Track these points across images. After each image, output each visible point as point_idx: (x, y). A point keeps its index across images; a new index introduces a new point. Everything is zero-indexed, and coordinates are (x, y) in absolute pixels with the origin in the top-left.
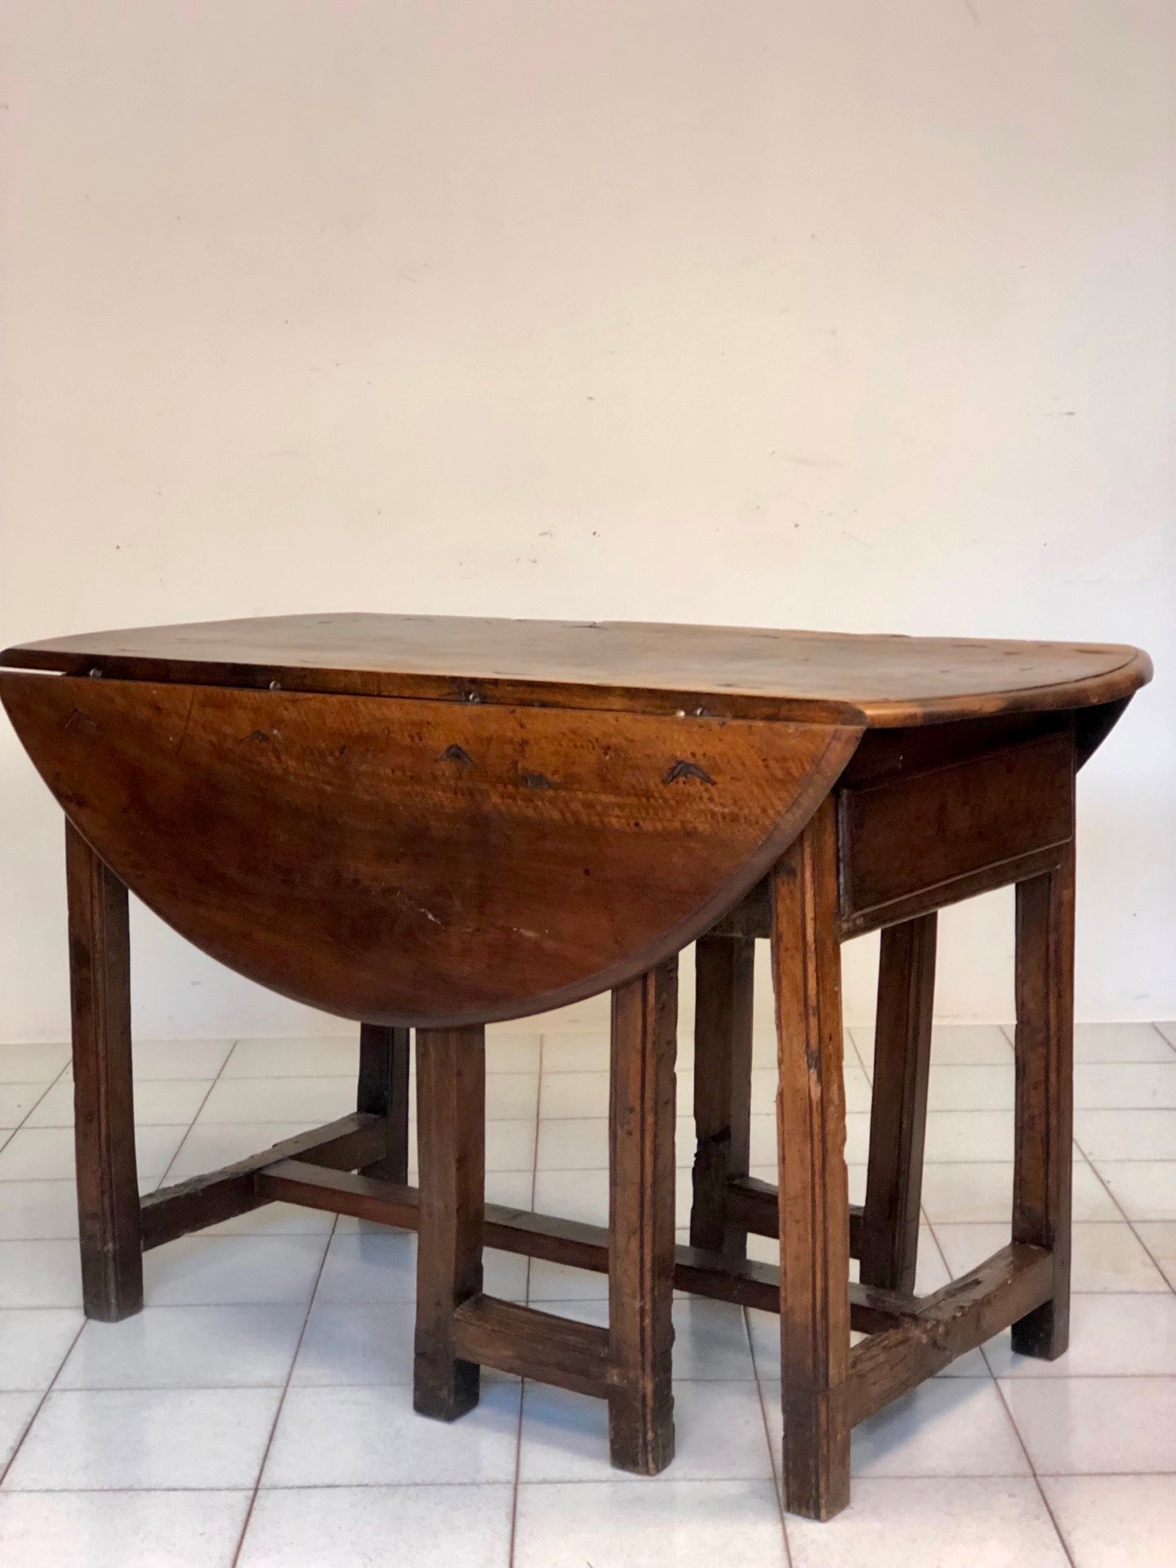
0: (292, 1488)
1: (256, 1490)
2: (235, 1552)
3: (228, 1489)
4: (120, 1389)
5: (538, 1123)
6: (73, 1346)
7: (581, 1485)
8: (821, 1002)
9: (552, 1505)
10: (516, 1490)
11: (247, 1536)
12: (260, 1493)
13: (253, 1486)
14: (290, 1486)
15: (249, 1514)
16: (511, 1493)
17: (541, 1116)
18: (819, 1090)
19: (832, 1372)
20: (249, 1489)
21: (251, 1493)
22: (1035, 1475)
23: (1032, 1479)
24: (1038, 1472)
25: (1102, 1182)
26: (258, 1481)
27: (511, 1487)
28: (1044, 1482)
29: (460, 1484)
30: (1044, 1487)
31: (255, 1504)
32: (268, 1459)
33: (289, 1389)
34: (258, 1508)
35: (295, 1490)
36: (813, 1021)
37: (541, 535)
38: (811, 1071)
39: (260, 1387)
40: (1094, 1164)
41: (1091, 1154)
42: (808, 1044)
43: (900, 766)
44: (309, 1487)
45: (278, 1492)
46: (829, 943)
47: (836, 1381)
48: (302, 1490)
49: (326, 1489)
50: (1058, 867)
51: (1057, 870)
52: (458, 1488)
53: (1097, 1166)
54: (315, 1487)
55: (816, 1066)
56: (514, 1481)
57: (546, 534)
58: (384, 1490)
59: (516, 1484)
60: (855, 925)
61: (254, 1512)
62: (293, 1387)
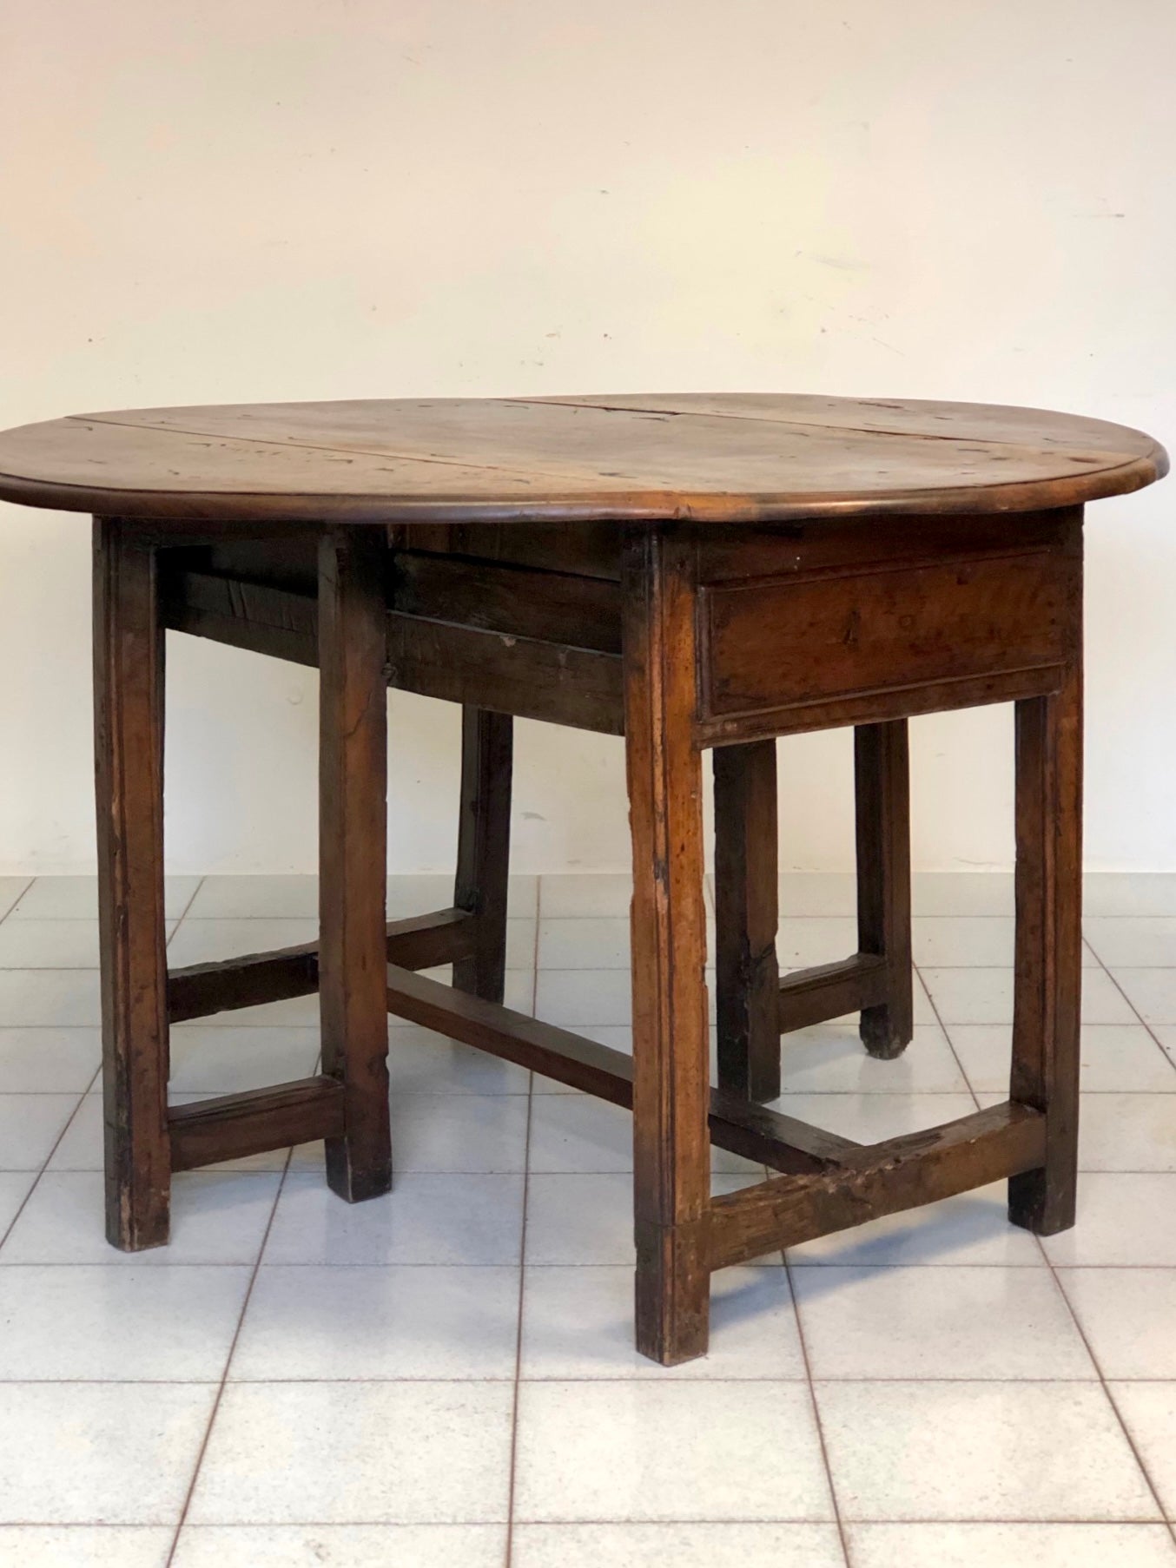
0: (264, 1381)
1: (223, 1383)
2: (198, 1456)
3: (191, 1382)
4: (71, 1264)
5: (536, 973)
6: (18, 1215)
7: (590, 1383)
8: (669, 808)
9: (558, 1406)
10: (516, 1388)
11: (212, 1437)
12: (228, 1386)
13: (220, 1379)
14: (260, 1379)
15: (215, 1411)
16: (511, 1393)
17: (538, 968)
18: (666, 901)
19: (679, 1207)
20: (215, 1382)
21: (217, 1386)
22: (1102, 1380)
23: (1098, 1384)
24: (1107, 1375)
25: (1161, 1048)
26: (226, 1373)
27: (511, 1385)
28: (1112, 1387)
29: (454, 1380)
30: (1114, 1394)
31: (222, 1401)
32: (236, 1347)
33: (260, 1267)
34: (225, 1404)
35: (268, 1384)
36: (661, 828)
37: (548, 336)
38: (658, 881)
39: (227, 1265)
40: (1151, 1028)
41: (1147, 1016)
42: (655, 852)
43: (796, 567)
44: (283, 1381)
45: (248, 1385)
46: (685, 748)
47: (687, 1216)
48: (275, 1384)
49: (302, 1383)
50: (1056, 692)
51: (1054, 696)
52: (452, 1385)
53: (1155, 1031)
54: (290, 1381)
55: (663, 877)
56: (515, 1379)
57: (553, 335)
58: (368, 1385)
59: (517, 1381)
60: (724, 730)
61: (220, 1410)
62: (266, 1265)
